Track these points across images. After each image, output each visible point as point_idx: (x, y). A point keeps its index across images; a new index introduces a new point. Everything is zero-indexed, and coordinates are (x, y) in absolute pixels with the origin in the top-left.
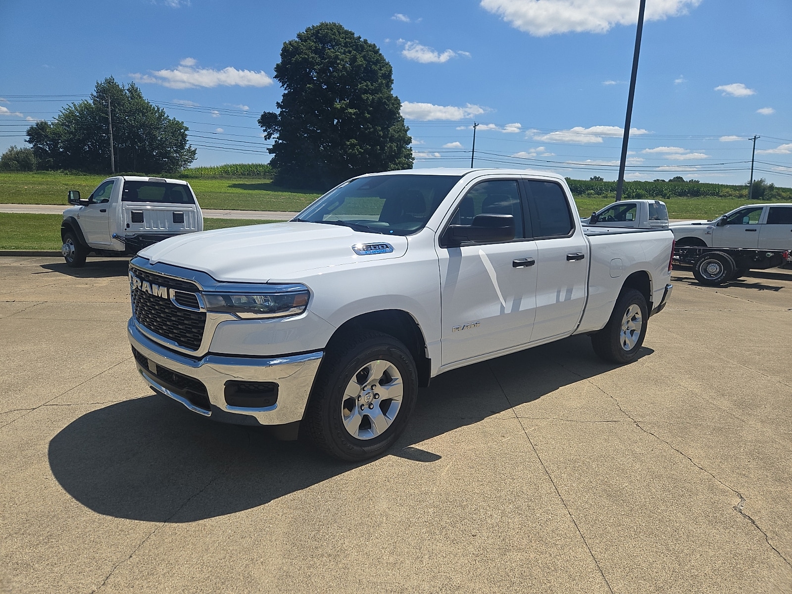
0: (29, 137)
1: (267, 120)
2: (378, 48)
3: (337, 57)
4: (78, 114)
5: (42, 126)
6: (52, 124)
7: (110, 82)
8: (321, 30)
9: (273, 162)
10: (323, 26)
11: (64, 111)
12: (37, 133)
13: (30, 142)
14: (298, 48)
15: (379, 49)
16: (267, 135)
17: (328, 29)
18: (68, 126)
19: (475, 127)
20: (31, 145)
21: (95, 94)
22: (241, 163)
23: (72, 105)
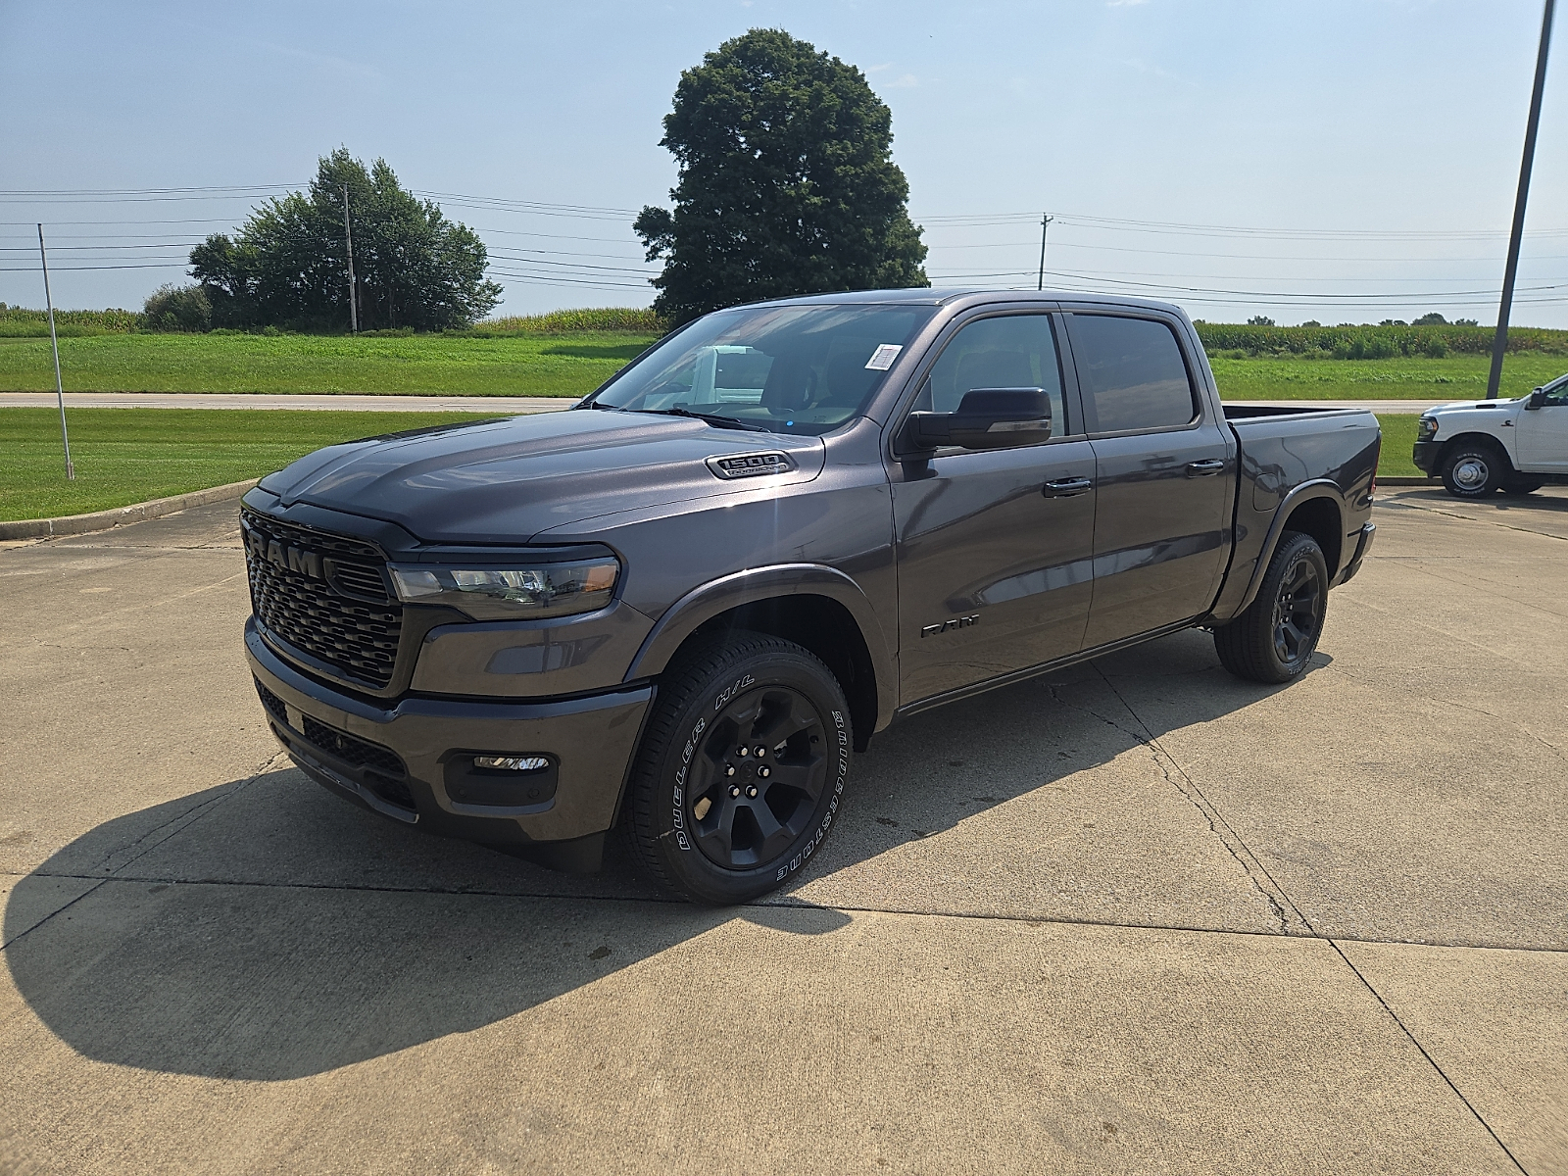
0: (195, 266)
1: (651, 224)
2: (860, 73)
3: (785, 96)
4: (282, 221)
5: (218, 244)
6: (236, 241)
7: (341, 158)
8: (751, 42)
9: (659, 305)
10: (755, 36)
11: (256, 216)
12: (209, 258)
13: (196, 275)
14: (710, 80)
15: (863, 75)
16: (650, 252)
17: (764, 40)
18: (264, 244)
19: (1044, 224)
20: (199, 282)
21: (316, 181)
22: (585, 307)
23: (272, 205)
